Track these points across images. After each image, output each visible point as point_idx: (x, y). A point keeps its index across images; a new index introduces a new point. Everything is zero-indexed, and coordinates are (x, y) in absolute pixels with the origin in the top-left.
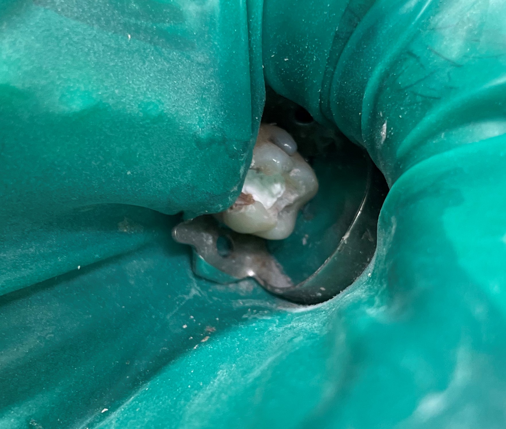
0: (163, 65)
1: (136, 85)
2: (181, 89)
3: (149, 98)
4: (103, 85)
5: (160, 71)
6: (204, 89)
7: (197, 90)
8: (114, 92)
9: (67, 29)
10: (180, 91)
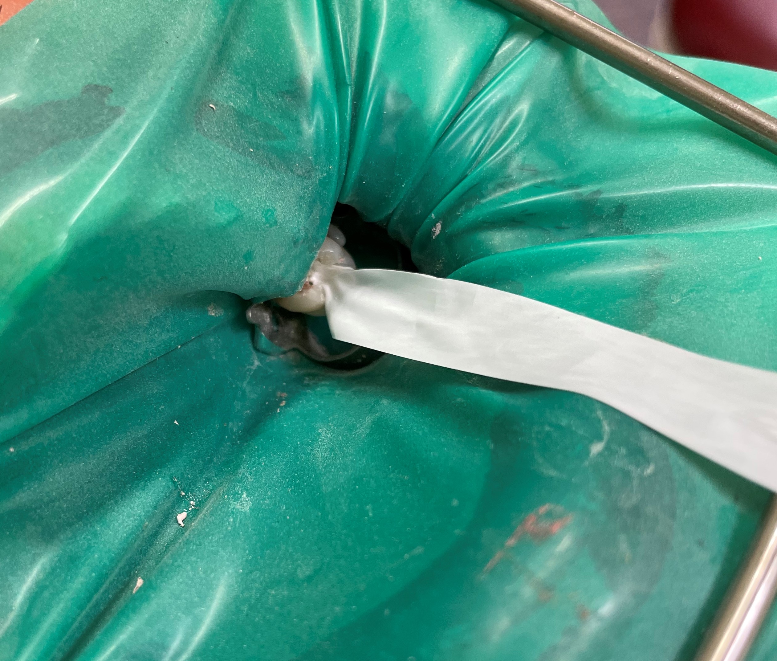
0: (275, 177)
1: (259, 194)
2: (286, 197)
3: (268, 206)
4: (239, 195)
5: (273, 183)
6: (301, 197)
7: (297, 198)
8: (246, 200)
9: (212, 147)
10: (286, 199)
